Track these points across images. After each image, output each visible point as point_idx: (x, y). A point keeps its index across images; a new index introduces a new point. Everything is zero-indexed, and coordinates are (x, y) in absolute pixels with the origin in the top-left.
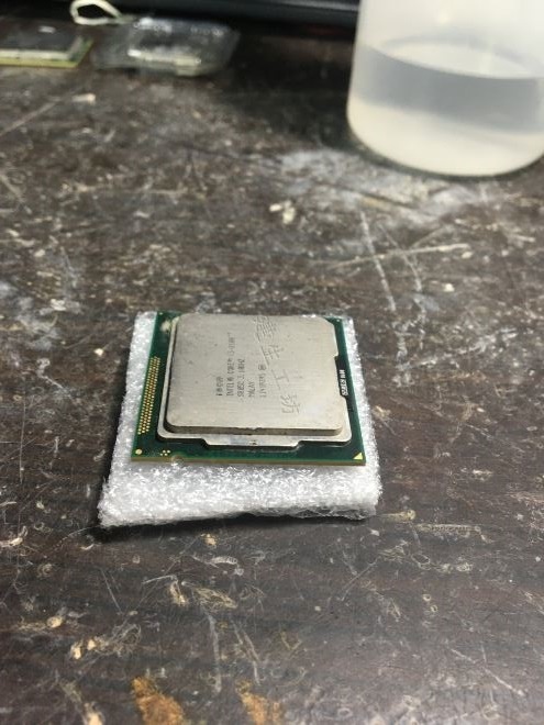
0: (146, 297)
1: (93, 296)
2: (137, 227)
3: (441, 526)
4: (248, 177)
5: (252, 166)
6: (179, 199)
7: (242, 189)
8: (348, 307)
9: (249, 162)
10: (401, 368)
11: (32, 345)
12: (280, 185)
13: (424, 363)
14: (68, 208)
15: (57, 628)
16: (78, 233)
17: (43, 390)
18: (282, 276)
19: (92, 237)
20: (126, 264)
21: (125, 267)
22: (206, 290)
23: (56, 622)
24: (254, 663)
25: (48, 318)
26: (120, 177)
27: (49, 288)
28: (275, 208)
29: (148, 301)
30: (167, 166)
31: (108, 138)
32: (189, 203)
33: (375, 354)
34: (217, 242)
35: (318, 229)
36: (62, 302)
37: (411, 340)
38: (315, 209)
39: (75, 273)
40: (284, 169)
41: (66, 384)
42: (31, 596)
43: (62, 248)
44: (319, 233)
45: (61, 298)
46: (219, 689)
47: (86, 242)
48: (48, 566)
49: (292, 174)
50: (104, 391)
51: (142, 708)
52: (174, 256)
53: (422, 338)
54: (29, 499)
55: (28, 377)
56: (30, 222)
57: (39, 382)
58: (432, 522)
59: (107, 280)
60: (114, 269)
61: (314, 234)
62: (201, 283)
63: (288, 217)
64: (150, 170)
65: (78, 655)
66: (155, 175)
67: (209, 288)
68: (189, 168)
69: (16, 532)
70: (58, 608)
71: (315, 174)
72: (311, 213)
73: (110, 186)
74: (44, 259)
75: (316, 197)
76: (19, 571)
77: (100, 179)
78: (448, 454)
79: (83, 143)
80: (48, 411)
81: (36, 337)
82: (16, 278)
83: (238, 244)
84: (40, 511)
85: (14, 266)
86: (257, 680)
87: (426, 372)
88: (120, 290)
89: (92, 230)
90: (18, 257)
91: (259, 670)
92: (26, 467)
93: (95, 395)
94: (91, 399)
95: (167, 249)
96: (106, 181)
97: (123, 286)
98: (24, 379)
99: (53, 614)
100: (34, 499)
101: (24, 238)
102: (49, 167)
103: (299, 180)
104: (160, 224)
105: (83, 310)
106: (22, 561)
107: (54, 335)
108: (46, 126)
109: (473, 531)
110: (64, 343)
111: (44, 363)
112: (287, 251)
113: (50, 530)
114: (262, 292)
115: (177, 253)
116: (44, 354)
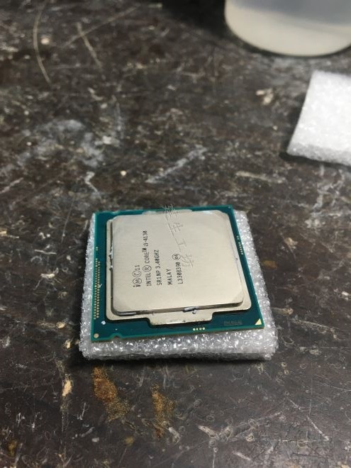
0: (161, 142)
1: (128, 138)
2: (166, 96)
3: (308, 322)
4: (248, 69)
5: (253, 62)
6: (198, 80)
7: (241, 78)
8: (289, 168)
9: (251, 58)
10: (314, 215)
11: (86, 163)
12: (268, 77)
13: (331, 215)
14: (127, 79)
15: (61, 329)
16: (130, 95)
17: (86, 191)
18: (251, 140)
19: (137, 99)
20: (154, 119)
21: (152, 121)
22: (199, 144)
23: (61, 325)
24: (165, 376)
25: (99, 147)
26: (164, 61)
27: (104, 128)
28: (260, 93)
29: (160, 145)
30: (195, 56)
31: (164, 34)
32: (203, 83)
33: (299, 203)
34: (215, 112)
35: (285, 111)
36: (110, 138)
37: (328, 197)
38: (288, 97)
39: (122, 121)
40: (274, 66)
41: (99, 189)
42: (52, 307)
43: (118, 105)
44: (286, 114)
45: (109, 136)
46: (141, 385)
47: (132, 102)
48: (65, 293)
49: (279, 70)
50: (120, 198)
51: (95, 384)
52: (184, 118)
53: (336, 197)
54: (64, 253)
55: (79, 182)
56: (103, 85)
57: (85, 185)
58: (303, 319)
59: (140, 128)
60: (145, 122)
61: (282, 114)
62: (197, 138)
63: (267, 100)
64: (185, 59)
65: (68, 346)
66: (186, 62)
67: (201, 142)
68: (210, 59)
69: (52, 270)
70: (64, 317)
71: (295, 72)
72: (284, 100)
73: (157, 67)
74: (105, 110)
75: (290, 89)
76: (48, 293)
77: (152, 61)
78: (328, 278)
79: (148, 36)
80: (86, 204)
81: (90, 158)
82: (87, 120)
83: (228, 115)
84: (68, 261)
85: (87, 112)
86: (164, 386)
87: (331, 221)
88: (145, 136)
89: (139, 95)
90: (90, 106)
91: (167, 381)
92: (66, 234)
93: (115, 200)
94: (112, 201)
95: (181, 113)
96: (155, 63)
97: (148, 133)
98: (77, 182)
99: (61, 320)
100: (66, 253)
101: (98, 95)
102: (123, 50)
103: (283, 75)
104: (181, 95)
105: (121, 146)
106: (51, 287)
107: (100, 158)
108: (127, 23)
109: (329, 331)
110: (104, 164)
111: (91, 175)
112: (259, 123)
113: (71, 273)
114: (234, 150)
115: (187, 116)
116: (92, 169)
